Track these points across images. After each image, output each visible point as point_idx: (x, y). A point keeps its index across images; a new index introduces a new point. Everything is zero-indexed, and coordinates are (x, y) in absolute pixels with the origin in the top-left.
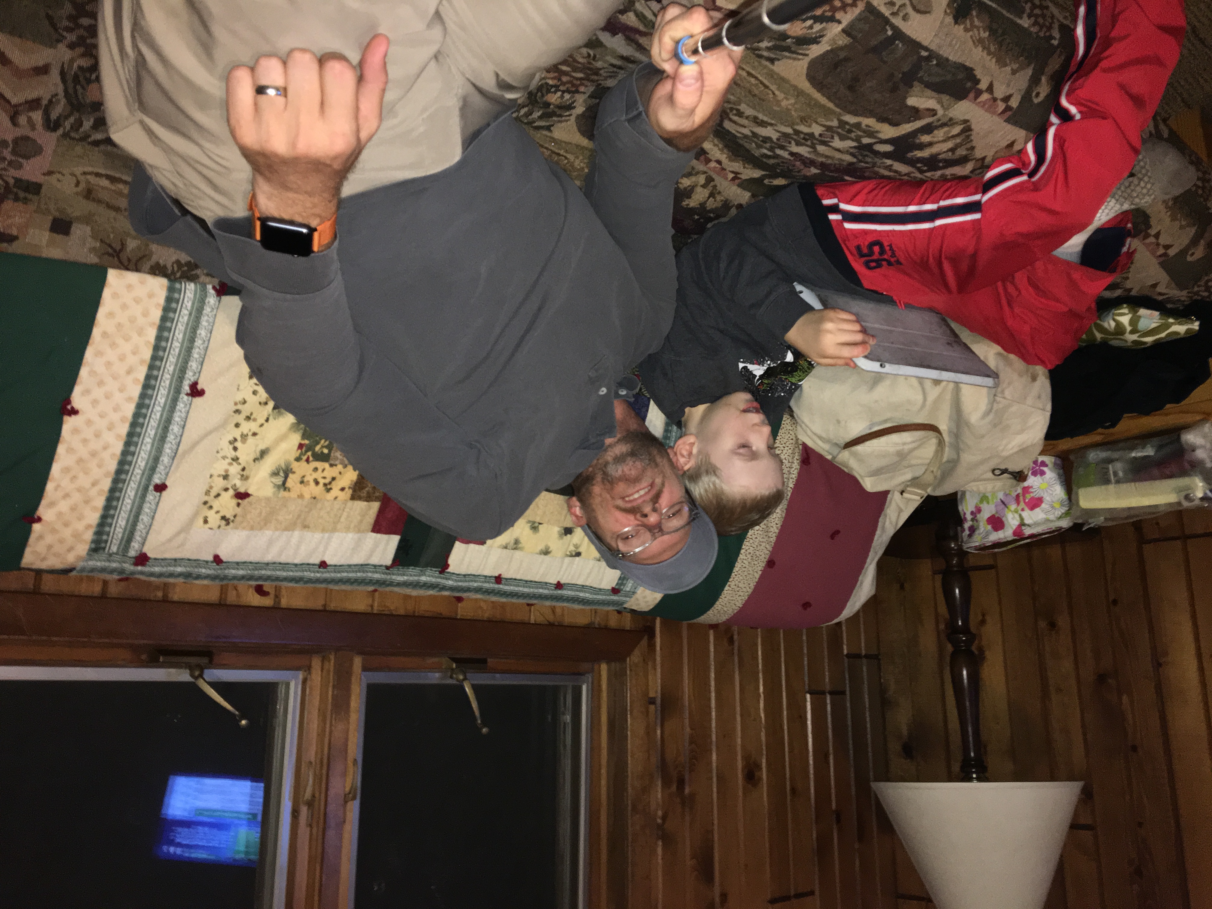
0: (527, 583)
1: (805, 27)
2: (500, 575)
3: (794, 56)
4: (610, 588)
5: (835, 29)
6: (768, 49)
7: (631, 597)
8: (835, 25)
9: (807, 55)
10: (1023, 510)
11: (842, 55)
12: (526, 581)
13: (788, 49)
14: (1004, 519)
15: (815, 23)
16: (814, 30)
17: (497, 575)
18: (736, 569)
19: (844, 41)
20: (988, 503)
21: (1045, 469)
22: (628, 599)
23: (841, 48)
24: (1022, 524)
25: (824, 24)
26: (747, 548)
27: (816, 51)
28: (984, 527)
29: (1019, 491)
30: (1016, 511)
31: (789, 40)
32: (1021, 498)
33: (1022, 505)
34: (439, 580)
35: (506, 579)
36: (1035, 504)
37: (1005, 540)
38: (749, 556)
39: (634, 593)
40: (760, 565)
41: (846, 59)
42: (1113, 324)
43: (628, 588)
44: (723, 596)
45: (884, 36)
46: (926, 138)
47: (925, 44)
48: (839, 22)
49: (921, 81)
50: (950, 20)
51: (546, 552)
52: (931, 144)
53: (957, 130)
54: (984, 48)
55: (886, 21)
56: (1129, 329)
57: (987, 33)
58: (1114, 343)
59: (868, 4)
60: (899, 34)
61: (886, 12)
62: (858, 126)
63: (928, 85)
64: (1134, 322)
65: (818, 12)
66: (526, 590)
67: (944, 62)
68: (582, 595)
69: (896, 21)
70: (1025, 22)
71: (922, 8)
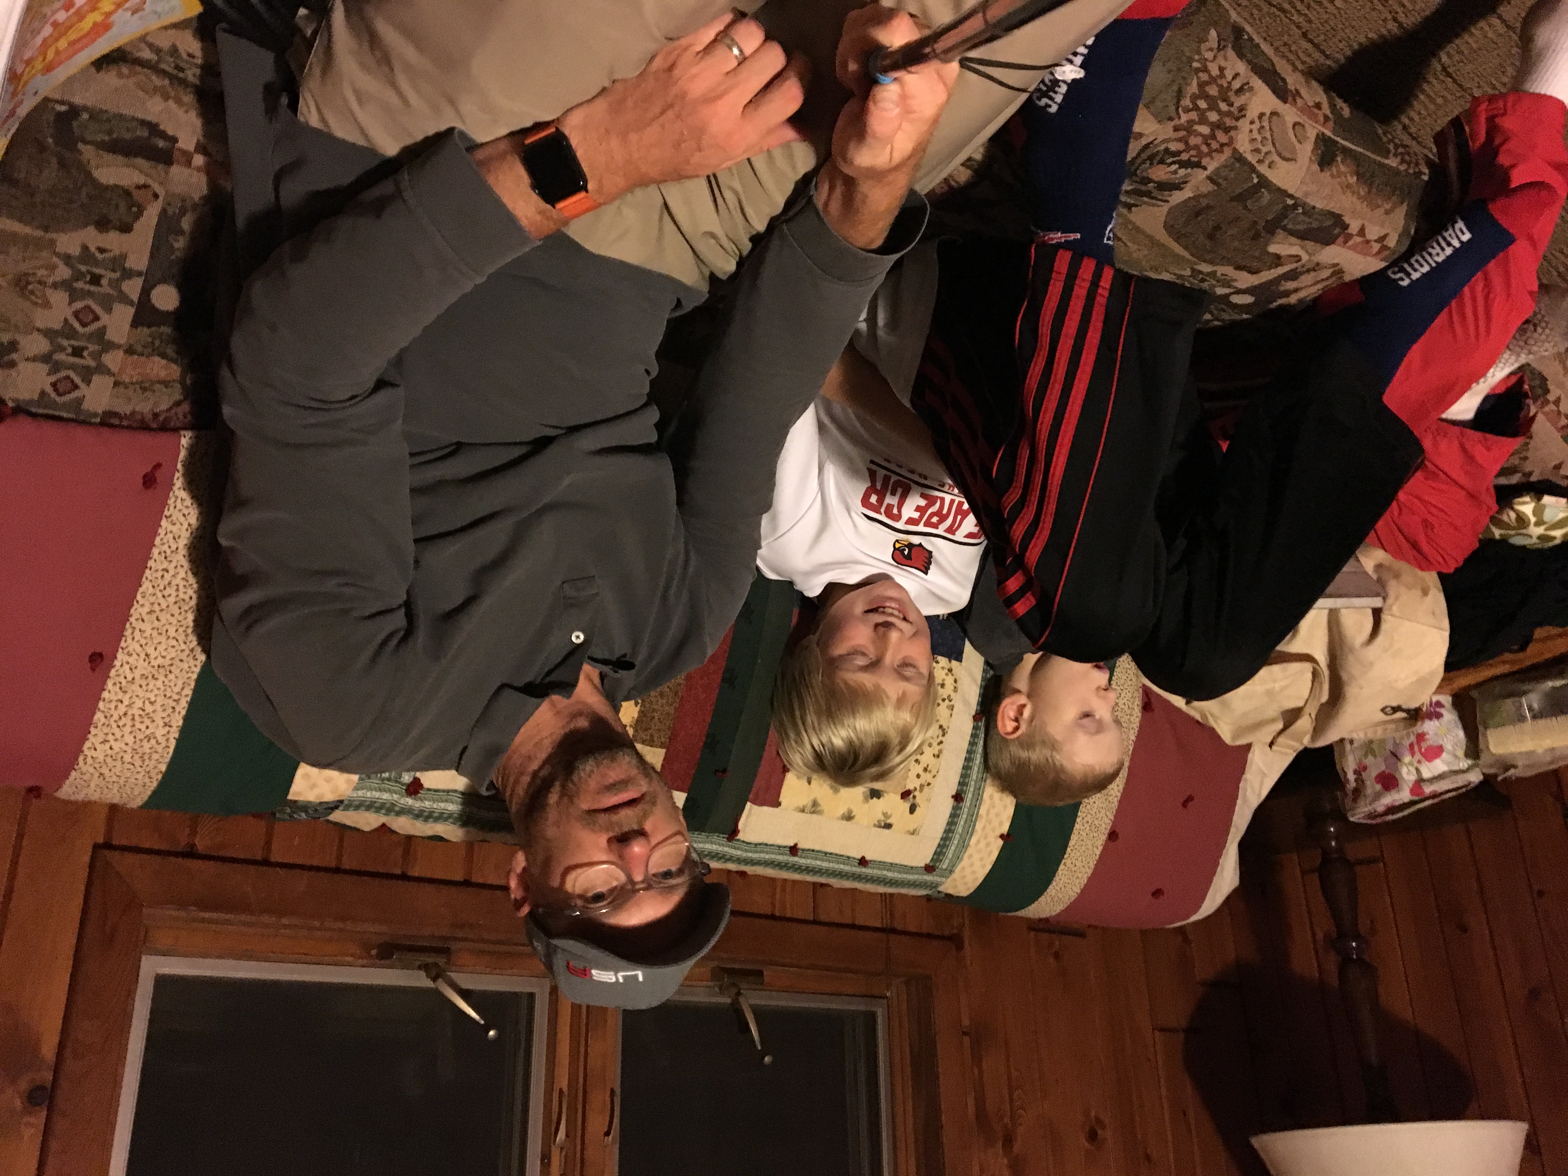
0: (826, 855)
1: (1170, 172)
2: (796, 845)
3: (1155, 202)
4: (923, 865)
5: (1200, 176)
7: (947, 877)
8: (1200, 171)
9: (1169, 201)
10: (1419, 762)
11: (1204, 202)
12: (826, 853)
13: (1148, 194)
14: (1397, 776)
15: (1180, 168)
16: (1178, 176)
17: (792, 844)
18: (1072, 843)
19: (1210, 187)
20: (1375, 756)
21: (1442, 711)
22: (944, 879)
23: (1205, 196)
24: (1420, 781)
25: (1189, 170)
26: (1083, 816)
27: (1177, 197)
28: (1372, 787)
29: (1413, 738)
30: (1411, 764)
31: (1152, 184)
32: (1416, 748)
33: (1418, 756)
34: (726, 849)
35: (803, 850)
36: (1435, 752)
37: (1401, 802)
38: (1087, 826)
39: (951, 872)
40: (1101, 838)
41: (1208, 207)
42: (1513, 515)
43: (945, 865)
44: (1057, 878)
45: (1250, 185)
46: (1290, 285)
47: (1291, 191)
48: (1205, 168)
49: (1284, 229)
50: (1316, 167)
51: (849, 817)
52: (1296, 290)
53: (1326, 273)
54: (1353, 193)
55: (1253, 169)
56: (1533, 520)
57: (1355, 178)
58: (1518, 541)
59: (1235, 150)
60: (1264, 183)
61: (1252, 158)
62: (1213, 274)
63: (1292, 233)
64: (1539, 512)
65: (1184, 157)
66: (825, 865)
67: (1310, 211)
68: (890, 874)
69: (1262, 169)
70: (1392, 162)
71: (1289, 156)
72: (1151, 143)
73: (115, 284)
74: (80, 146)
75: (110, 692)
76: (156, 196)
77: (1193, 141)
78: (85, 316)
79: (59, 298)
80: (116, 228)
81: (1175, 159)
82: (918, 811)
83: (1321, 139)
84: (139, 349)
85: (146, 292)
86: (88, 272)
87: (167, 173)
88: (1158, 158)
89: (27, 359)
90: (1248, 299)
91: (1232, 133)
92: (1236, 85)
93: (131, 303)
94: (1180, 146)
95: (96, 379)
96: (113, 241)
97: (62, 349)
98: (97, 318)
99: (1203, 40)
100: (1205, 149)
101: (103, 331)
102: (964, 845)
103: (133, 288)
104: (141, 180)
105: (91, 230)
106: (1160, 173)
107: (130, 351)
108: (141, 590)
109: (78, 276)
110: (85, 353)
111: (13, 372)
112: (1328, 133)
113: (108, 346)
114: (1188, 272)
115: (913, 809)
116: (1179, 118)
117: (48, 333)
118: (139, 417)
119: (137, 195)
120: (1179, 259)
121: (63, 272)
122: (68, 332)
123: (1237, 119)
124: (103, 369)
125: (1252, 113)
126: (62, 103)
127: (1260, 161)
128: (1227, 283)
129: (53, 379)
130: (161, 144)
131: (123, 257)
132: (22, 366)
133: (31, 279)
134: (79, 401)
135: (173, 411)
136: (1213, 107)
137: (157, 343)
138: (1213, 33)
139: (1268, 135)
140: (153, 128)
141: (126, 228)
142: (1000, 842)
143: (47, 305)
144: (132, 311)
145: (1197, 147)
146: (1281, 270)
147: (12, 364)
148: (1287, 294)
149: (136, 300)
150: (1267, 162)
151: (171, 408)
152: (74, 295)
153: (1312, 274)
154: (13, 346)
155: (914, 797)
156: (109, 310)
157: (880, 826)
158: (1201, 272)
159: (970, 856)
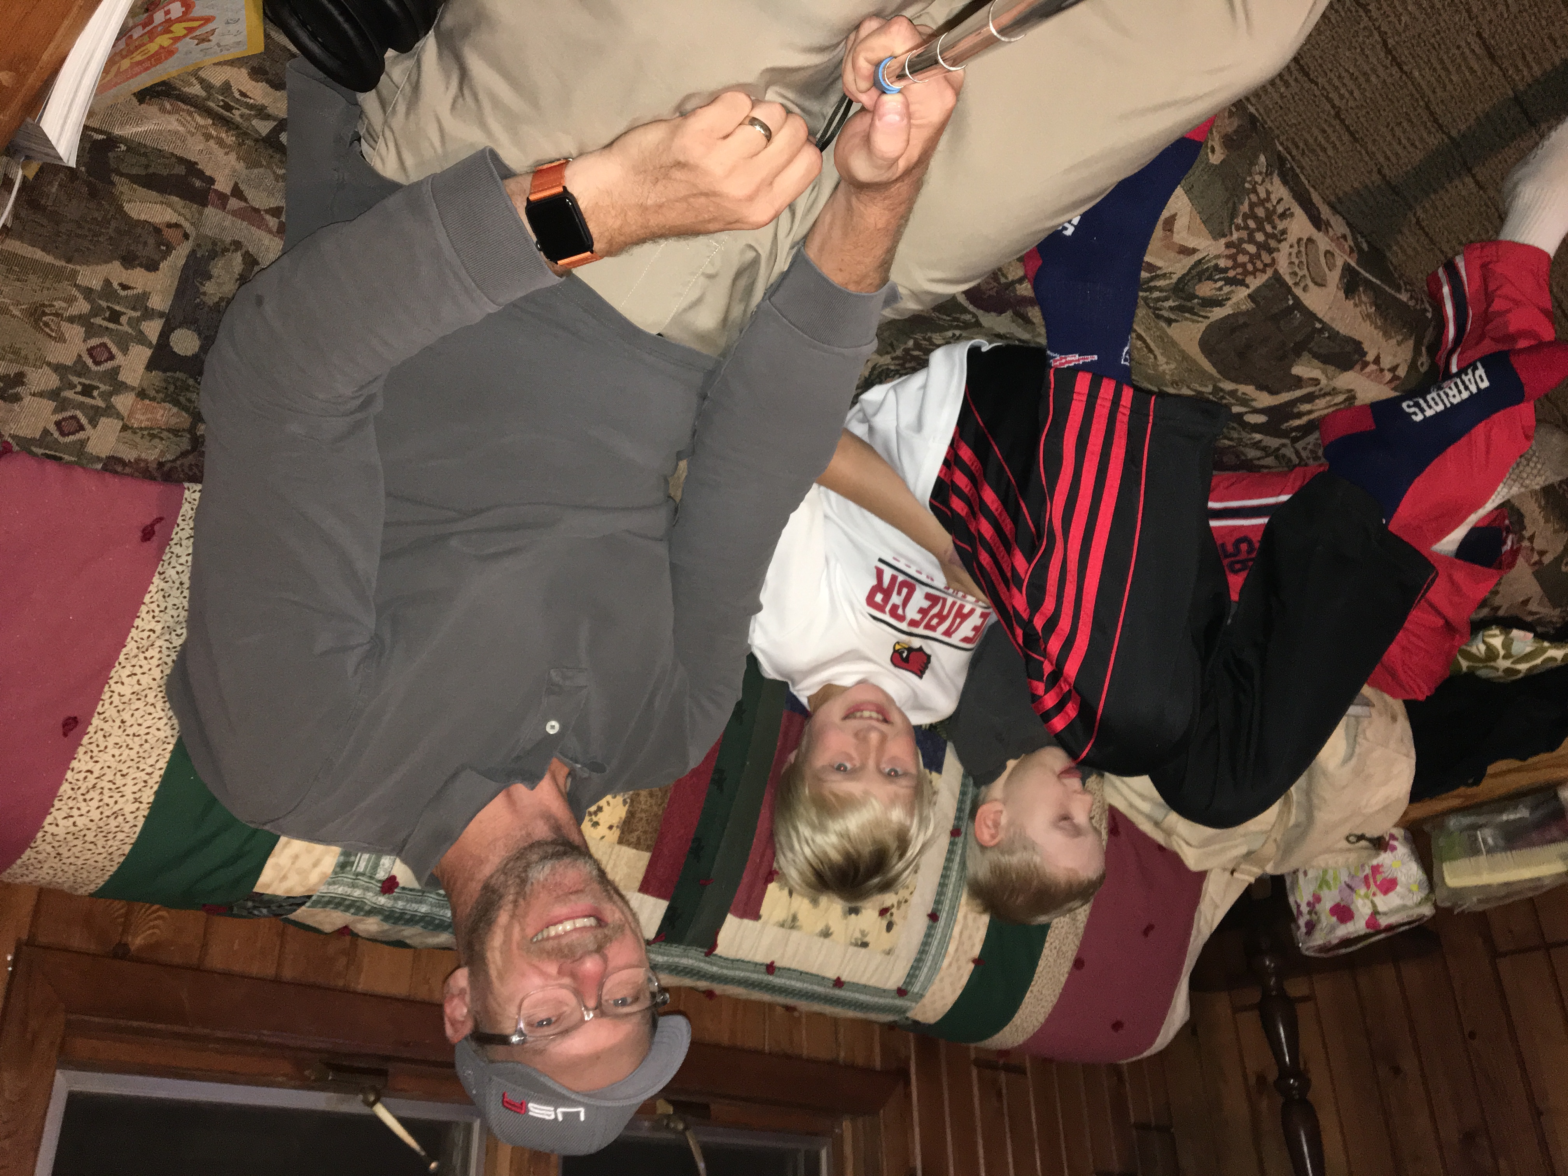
0: (802, 975)
1: (1215, 289)
2: (772, 963)
3: (1195, 318)
4: (895, 987)
5: (1242, 293)
6: (1171, 309)
7: (917, 1002)
8: (1244, 288)
9: (1208, 318)
10: (1374, 894)
11: (1241, 321)
12: (801, 973)
13: (1191, 311)
14: (1353, 907)
15: (1225, 285)
16: (1222, 292)
17: (769, 962)
18: (1039, 969)
19: (1249, 305)
20: (1329, 888)
21: (1395, 843)
22: (914, 1004)
23: (1243, 314)
24: (1375, 913)
25: (1233, 287)
26: (1052, 940)
27: (1218, 313)
28: (1327, 920)
29: (1368, 871)
30: (1366, 896)
31: (1196, 301)
32: (1371, 881)
33: (1373, 888)
34: (702, 965)
35: (779, 969)
36: (1389, 886)
37: (1356, 935)
38: (1054, 951)
39: (922, 996)
40: (1066, 966)
41: (1245, 325)
42: (1482, 648)
43: (916, 989)
44: (1023, 1006)
45: (1285, 305)
46: (1306, 407)
47: (1320, 316)
48: (1248, 287)
49: (1310, 351)
50: (1341, 294)
51: (826, 934)
52: (1310, 412)
53: (1340, 398)
54: (1372, 323)
55: (1289, 290)
56: (1502, 652)
57: (1374, 308)
58: (1483, 673)
59: (1276, 272)
60: (1298, 304)
61: (1290, 281)
62: (1233, 393)
63: (1316, 356)
64: (1507, 645)
65: (1231, 274)
66: (798, 985)
67: (1335, 335)
68: (862, 997)
69: (1298, 291)
70: (1404, 297)
71: (1319, 281)
72: (1204, 258)
73: (134, 323)
74: (116, 178)
75: (81, 763)
76: (186, 236)
77: (1242, 259)
78: (98, 354)
79: (75, 333)
80: (141, 265)
81: (1222, 276)
82: (895, 928)
83: (1347, 268)
84: (152, 393)
85: (165, 335)
86: (108, 307)
87: (201, 214)
88: (1207, 274)
89: (34, 395)
90: (1261, 419)
91: (1275, 255)
92: (1280, 210)
93: (149, 345)
94: (1230, 263)
95: (104, 421)
96: (139, 279)
97: (72, 386)
98: (112, 357)
99: (1253, 162)
100: (1250, 267)
101: (116, 370)
102: (935, 968)
103: (152, 329)
104: (174, 218)
105: (117, 264)
106: (1205, 289)
107: (142, 394)
108: (124, 650)
109: (96, 311)
110: (95, 393)
111: (16, 406)
112: (1353, 264)
113: (120, 387)
114: (1210, 389)
115: (890, 927)
116: (1231, 234)
117: (58, 368)
118: (142, 465)
119: (169, 234)
120: (1203, 375)
121: (82, 306)
122: (79, 368)
123: (1280, 241)
124: (110, 411)
125: (1292, 238)
126: (100, 132)
127: (1296, 284)
128: (1244, 401)
129: (59, 417)
130: (198, 183)
131: (145, 296)
132: (27, 400)
133: (47, 310)
134: (83, 443)
135: (179, 462)
136: (1260, 228)
137: (172, 388)
138: (1262, 159)
139: (1304, 259)
140: (191, 167)
141: (152, 266)
142: (972, 966)
143: (61, 339)
144: (148, 352)
145: (1243, 265)
146: (1298, 393)
147: (17, 398)
148: (1300, 415)
149: (154, 342)
150: (1302, 285)
151: (177, 459)
152: (91, 331)
153: (1328, 398)
154: (19, 379)
155: (892, 914)
156: (125, 350)
157: (856, 945)
158: (1222, 390)
159: (942, 980)
